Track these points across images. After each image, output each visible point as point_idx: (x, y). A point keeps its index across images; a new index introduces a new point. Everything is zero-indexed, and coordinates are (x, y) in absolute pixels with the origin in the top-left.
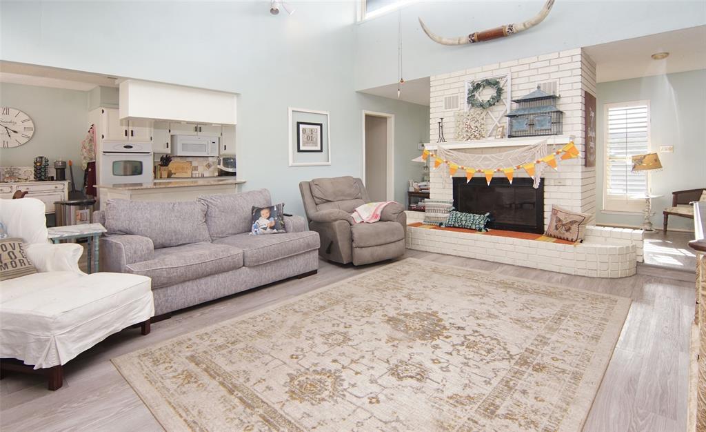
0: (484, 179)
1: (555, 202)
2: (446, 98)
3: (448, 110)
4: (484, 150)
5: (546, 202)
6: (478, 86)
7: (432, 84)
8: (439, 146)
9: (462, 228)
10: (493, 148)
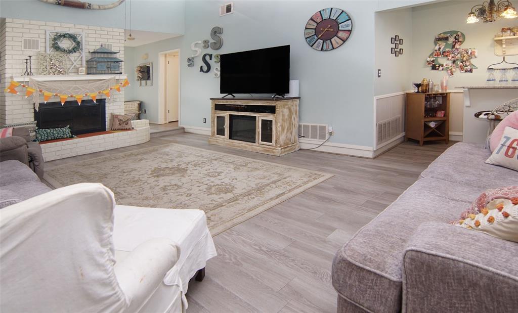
0: (60, 103)
1: (112, 112)
2: (25, 40)
3: (27, 50)
4: (62, 82)
5: (107, 112)
6: (61, 36)
7: (7, 25)
8: (30, 78)
9: (54, 139)
10: (69, 81)
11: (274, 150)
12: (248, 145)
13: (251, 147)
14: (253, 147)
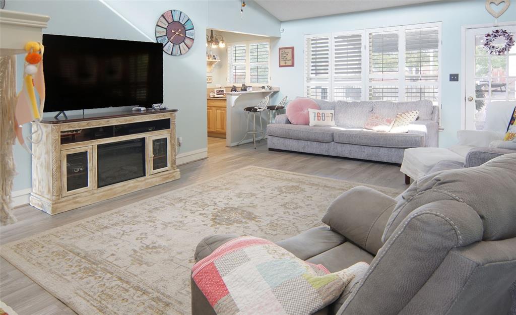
11: (174, 174)
12: (139, 181)
13: (143, 183)
14: (147, 181)
